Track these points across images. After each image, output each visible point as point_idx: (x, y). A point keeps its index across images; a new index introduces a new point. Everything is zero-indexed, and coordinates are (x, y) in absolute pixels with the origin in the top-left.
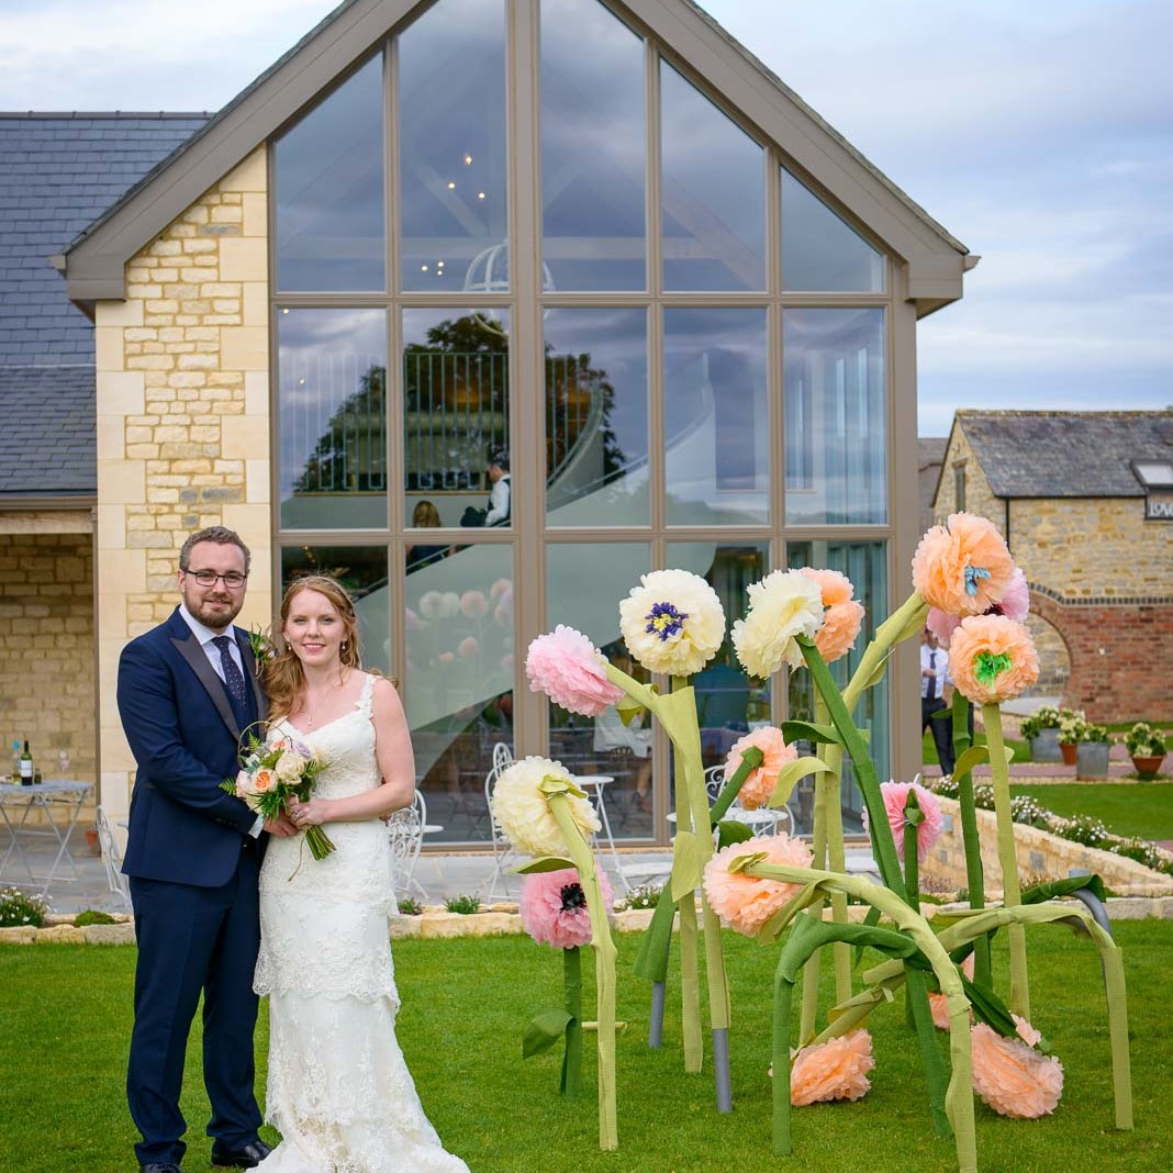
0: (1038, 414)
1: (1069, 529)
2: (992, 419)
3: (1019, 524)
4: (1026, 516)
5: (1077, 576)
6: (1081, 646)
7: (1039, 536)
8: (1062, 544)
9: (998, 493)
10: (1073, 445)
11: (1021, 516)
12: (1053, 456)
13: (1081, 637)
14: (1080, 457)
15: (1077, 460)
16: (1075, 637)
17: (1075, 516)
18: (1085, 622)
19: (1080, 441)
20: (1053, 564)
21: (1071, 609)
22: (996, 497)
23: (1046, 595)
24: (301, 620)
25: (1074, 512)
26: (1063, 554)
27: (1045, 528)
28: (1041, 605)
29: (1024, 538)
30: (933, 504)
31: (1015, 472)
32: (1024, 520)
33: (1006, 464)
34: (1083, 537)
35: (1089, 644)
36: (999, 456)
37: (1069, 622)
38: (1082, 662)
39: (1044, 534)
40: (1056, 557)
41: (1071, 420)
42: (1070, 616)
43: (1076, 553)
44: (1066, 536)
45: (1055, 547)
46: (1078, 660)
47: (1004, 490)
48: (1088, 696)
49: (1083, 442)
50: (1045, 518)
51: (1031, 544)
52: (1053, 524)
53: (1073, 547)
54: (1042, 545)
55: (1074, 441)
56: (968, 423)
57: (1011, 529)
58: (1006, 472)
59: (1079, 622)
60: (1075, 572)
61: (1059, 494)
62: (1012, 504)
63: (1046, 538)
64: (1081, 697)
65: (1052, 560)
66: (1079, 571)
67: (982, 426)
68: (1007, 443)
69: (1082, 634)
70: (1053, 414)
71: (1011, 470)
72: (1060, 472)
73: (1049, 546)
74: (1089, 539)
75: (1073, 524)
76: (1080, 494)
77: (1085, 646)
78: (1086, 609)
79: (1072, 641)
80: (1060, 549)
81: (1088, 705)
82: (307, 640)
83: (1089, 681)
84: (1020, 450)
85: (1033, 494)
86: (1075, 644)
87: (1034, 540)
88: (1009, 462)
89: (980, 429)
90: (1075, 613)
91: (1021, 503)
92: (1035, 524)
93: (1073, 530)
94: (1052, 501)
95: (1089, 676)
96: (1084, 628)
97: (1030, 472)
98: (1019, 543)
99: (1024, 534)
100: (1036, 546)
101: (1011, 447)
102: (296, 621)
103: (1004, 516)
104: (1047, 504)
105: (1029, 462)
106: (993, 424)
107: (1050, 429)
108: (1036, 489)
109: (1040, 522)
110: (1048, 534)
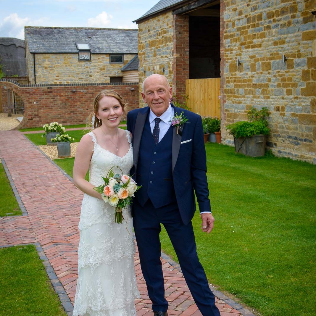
0: (51, 28)
1: (54, 63)
2: (36, 29)
3: (38, 62)
4: (40, 59)
5: (57, 78)
6: (27, 101)
7: (45, 65)
8: (52, 68)
9: (31, 52)
10: (59, 37)
11: (39, 59)
12: (52, 41)
13: (27, 98)
14: (60, 41)
15: (60, 42)
16: (25, 98)
17: (56, 59)
18: (28, 93)
19: (62, 36)
20: (50, 74)
21: (23, 88)
22: (30, 53)
24: (105, 109)
25: (56, 58)
26: (53, 71)
27: (47, 63)
29: (40, 66)
30: (25, 57)
31: (38, 45)
32: (40, 60)
33: (36, 43)
34: (59, 65)
35: (30, 100)
36: (35, 40)
37: (23, 93)
38: (28, 107)
39: (47, 65)
40: (51, 72)
41: (61, 30)
42: (23, 91)
43: (57, 71)
44: (53, 65)
45: (50, 69)
46: (26, 106)
47: (33, 51)
48: (31, 118)
49: (63, 37)
50: (47, 60)
51: (42, 68)
52: (49, 61)
53: (56, 69)
54: (46, 68)
55: (60, 36)
56: (28, 30)
57: (35, 63)
58: (35, 45)
59: (26, 93)
60: (57, 76)
61: (51, 52)
62: (36, 55)
63: (48, 66)
64: (28, 119)
65: (50, 73)
66: (58, 76)
67: (32, 31)
68: (38, 37)
69: (27, 97)
70: (56, 28)
71: (37, 45)
72: (53, 45)
73: (48, 69)
74: (61, 67)
75: (56, 62)
76: (57, 52)
78: (29, 88)
79: (24, 99)
80: (51, 69)
81: (30, 121)
82: (110, 117)
83: (30, 113)
84: (42, 39)
85: (43, 52)
86: (25, 100)
87: (43, 67)
88: (38, 42)
89: (31, 32)
90: (24, 90)
91: (39, 55)
92: (43, 61)
93: (56, 63)
94: (49, 55)
95: (30, 111)
96: (28, 95)
97: (43, 45)
98: (39, 68)
99: (40, 65)
100: (44, 68)
101: (40, 38)
102: (104, 110)
103: (33, 59)
104: (47, 55)
105: (44, 42)
106: (36, 31)
107: (53, 33)
108: (44, 50)
109: (45, 61)
110: (48, 65)
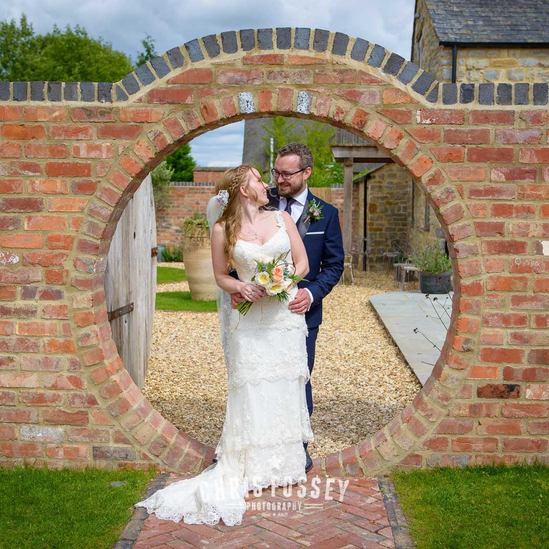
6: (484, 228)
9: (444, 39)
13: (487, 203)
16: (465, 203)
18: (501, 157)
22: (441, 43)
23: (379, 73)
28: (365, 103)
31: (470, 22)
33: (462, 16)
35: (511, 224)
37: (455, 157)
42: (450, 138)
48: (499, 380)
58: (459, 22)
59: (481, 156)
62: (461, 53)
64: (475, 384)
69: (489, 192)
77: (499, 229)
79: (458, 213)
81: (498, 405)
83: (504, 337)
85: (489, 41)
90: (468, 128)
94: (512, 52)
95: (506, 321)
96: (495, 175)
108: (494, 37)
